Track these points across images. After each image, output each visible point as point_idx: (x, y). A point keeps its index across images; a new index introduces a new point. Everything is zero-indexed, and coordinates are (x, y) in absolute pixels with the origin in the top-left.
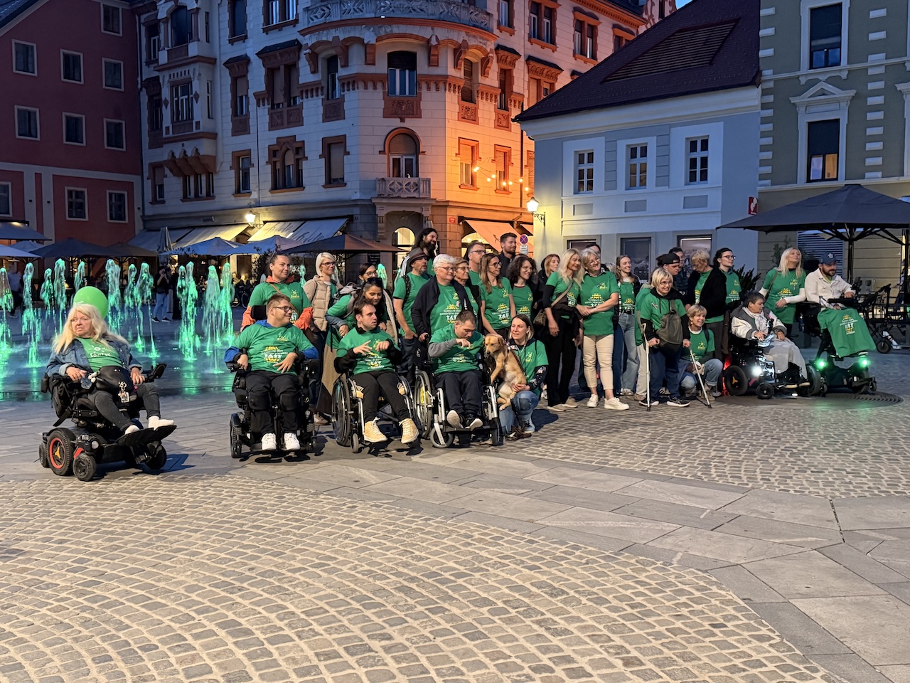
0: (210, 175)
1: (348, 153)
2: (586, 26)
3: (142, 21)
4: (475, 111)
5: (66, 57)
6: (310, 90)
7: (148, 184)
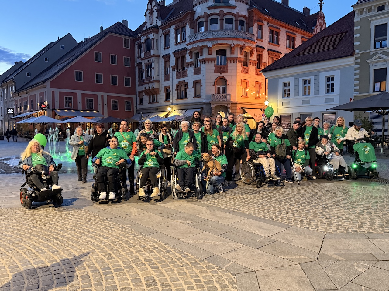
0: (157, 94)
1: (202, 86)
2: (291, 38)
3: (137, 43)
4: (248, 69)
5: (112, 56)
6: (190, 64)
7: (138, 98)
